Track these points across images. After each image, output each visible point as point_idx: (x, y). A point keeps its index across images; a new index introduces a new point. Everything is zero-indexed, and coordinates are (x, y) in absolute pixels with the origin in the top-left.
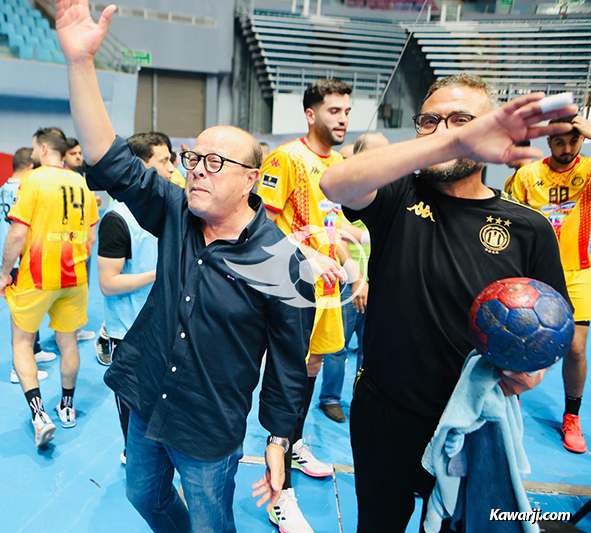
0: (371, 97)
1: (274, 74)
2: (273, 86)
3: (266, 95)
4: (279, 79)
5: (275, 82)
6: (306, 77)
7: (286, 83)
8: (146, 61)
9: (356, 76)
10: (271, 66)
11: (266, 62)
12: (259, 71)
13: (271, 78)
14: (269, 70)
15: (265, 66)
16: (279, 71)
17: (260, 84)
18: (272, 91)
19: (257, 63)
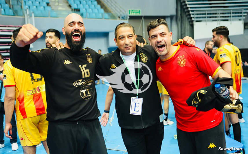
0: (240, 20)
1: (193, 14)
2: (193, 19)
3: (191, 23)
4: (195, 16)
5: (194, 18)
6: (208, 14)
7: (199, 18)
8: (139, 13)
9: (231, 12)
10: (192, 11)
11: (190, 9)
12: (187, 14)
13: (192, 16)
14: (191, 13)
15: (189, 11)
16: (195, 13)
17: (188, 19)
18: (193, 21)
19: (186, 10)
